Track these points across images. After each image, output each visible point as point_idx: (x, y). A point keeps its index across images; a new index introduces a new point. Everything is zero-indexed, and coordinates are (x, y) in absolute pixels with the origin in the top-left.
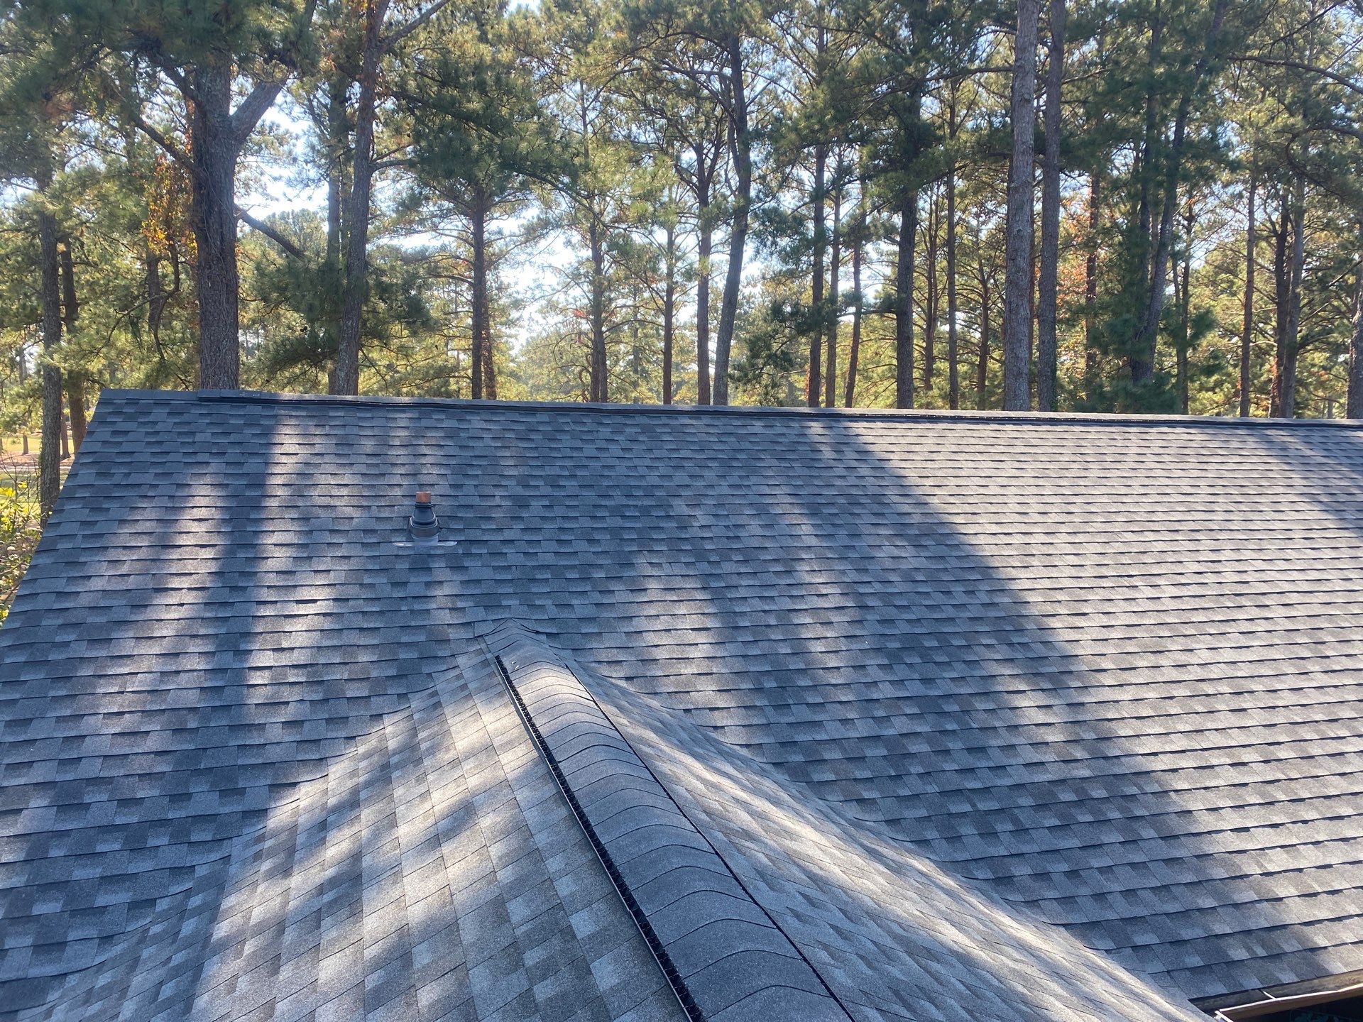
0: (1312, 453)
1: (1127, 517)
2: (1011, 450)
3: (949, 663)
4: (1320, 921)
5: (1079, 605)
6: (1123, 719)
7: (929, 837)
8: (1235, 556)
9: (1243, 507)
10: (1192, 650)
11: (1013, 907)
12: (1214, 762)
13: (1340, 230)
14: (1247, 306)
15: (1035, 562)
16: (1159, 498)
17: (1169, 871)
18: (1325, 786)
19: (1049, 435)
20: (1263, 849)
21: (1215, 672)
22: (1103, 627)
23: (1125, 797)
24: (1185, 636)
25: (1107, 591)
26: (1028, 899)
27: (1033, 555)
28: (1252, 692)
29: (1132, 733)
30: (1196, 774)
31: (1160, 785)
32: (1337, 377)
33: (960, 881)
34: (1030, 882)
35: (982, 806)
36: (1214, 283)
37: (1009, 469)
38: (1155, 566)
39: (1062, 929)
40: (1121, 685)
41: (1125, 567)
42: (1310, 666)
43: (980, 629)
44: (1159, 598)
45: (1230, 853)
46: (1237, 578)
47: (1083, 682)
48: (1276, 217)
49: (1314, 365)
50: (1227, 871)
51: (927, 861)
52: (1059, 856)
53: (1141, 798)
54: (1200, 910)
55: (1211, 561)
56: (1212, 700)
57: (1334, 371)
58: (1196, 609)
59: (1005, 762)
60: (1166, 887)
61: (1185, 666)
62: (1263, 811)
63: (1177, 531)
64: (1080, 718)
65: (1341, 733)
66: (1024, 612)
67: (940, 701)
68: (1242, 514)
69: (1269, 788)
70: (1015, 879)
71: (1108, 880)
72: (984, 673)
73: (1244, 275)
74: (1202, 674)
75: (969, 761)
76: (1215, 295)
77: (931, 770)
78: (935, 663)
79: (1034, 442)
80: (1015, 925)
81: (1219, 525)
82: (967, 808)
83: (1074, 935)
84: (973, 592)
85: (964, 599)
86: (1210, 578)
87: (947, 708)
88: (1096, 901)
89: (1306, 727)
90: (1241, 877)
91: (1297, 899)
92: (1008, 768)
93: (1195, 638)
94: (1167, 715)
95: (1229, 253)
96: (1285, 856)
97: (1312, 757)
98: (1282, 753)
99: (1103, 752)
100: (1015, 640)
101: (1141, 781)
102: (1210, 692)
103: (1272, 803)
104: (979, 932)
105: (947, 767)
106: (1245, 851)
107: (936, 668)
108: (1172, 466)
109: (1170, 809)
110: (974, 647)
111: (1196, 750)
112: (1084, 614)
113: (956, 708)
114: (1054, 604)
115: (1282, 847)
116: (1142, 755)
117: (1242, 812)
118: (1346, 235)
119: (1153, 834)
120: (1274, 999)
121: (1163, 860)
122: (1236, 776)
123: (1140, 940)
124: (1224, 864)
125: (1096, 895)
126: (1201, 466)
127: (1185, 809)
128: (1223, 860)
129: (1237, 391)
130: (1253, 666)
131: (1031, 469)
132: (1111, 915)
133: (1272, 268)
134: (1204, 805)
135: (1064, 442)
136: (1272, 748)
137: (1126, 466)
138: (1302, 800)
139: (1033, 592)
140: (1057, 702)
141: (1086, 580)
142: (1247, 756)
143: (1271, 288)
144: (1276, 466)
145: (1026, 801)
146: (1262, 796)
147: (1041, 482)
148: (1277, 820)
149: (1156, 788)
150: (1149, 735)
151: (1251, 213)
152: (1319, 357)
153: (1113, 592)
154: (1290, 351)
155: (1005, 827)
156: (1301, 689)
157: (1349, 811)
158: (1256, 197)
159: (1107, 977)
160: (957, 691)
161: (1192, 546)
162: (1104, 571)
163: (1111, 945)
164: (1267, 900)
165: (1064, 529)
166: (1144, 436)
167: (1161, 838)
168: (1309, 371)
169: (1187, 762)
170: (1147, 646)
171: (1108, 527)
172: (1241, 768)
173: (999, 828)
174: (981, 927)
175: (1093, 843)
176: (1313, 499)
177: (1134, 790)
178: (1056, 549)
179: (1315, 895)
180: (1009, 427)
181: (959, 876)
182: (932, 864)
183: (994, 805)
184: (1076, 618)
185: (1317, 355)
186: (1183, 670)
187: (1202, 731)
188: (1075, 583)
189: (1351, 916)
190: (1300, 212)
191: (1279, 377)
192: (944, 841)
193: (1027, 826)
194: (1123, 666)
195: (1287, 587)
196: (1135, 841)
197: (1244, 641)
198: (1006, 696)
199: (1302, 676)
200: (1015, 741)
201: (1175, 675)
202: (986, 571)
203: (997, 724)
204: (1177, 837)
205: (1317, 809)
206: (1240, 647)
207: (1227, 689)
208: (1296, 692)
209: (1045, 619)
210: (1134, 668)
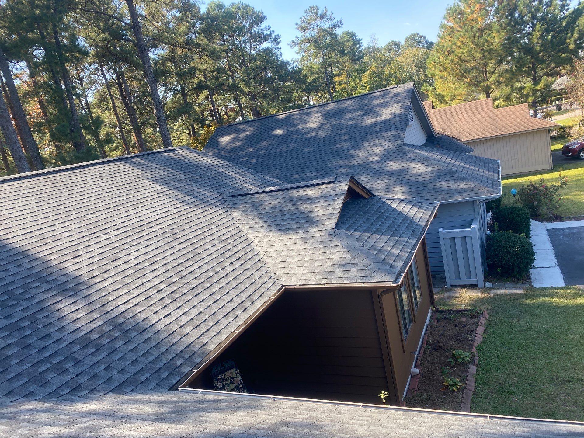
0: (152, 164)
1: (86, 209)
2: (19, 193)
3: (17, 303)
4: (203, 334)
5: (76, 252)
6: (110, 293)
7: (31, 390)
8: (135, 211)
9: (132, 191)
10: (129, 254)
11: (84, 398)
12: (150, 294)
13: (140, 81)
14: (116, 114)
15: (48, 241)
16: (97, 197)
17: (147, 345)
18: (191, 285)
19: (38, 182)
20: (177, 318)
21: (141, 259)
22: (90, 258)
23: (120, 324)
24: (125, 249)
25: (87, 242)
26: (90, 390)
27: (47, 238)
28: (157, 261)
29: (115, 297)
30: (145, 302)
31: (133, 313)
32: (159, 137)
33: (54, 401)
34: (89, 382)
35: (55, 362)
36: (100, 107)
37: (21, 202)
38: (104, 225)
39: (109, 394)
40: (105, 280)
41: (91, 230)
42: (174, 244)
43: (29, 281)
44: (110, 238)
45: (166, 326)
46: (139, 219)
47: (87, 285)
48: (115, 76)
49: (149, 134)
50: (167, 333)
51: (33, 402)
52: (99, 364)
53: (127, 322)
54: (162, 353)
55: (127, 216)
56: (143, 270)
57: (156, 135)
58: (126, 237)
59: (61, 336)
60: (147, 352)
61: (129, 261)
62: (173, 304)
63: (109, 208)
64: (91, 301)
65: (191, 264)
66: (50, 265)
67: (18, 323)
68: (133, 194)
69: (173, 294)
70: (82, 385)
71: (123, 362)
72: (38, 300)
73: (111, 102)
74: (136, 262)
75: (42, 344)
76: (103, 112)
77: (23, 358)
78: (10, 306)
79: (31, 186)
80: (85, 405)
81: (125, 201)
82: (48, 366)
83: (116, 393)
84: (20, 265)
85: (17, 270)
86: (128, 223)
87: (22, 325)
88: (121, 373)
89: (179, 266)
90: (173, 333)
91: (194, 330)
92: (63, 338)
93: (129, 249)
94: (127, 284)
95: (102, 93)
96: (185, 317)
97: (184, 276)
98: (173, 280)
99: (105, 310)
100: (49, 279)
101: (124, 315)
102: (141, 268)
103: (175, 300)
104: (65, 420)
105: (31, 352)
106: (171, 323)
107: (11, 309)
108: (99, 182)
109: (140, 320)
110: (29, 291)
111: (143, 293)
112: (79, 256)
113: (28, 323)
114: (64, 256)
115: (183, 314)
116: (122, 304)
117: (166, 308)
118: (142, 82)
119: (136, 334)
120: (196, 371)
121: (143, 342)
122: (160, 296)
123: (143, 379)
124: (165, 331)
125: (120, 370)
126: (111, 179)
127: (145, 318)
128: (165, 330)
129: (125, 149)
130: (154, 251)
131: (33, 200)
132: (129, 375)
133: (120, 97)
134: (152, 312)
135: (47, 183)
136: (170, 279)
137: (79, 187)
138: (185, 293)
139: (52, 254)
140: (78, 299)
141: (76, 241)
142: (162, 286)
143: (123, 106)
144: (140, 172)
145: (76, 348)
146: (171, 299)
147: (40, 204)
148: (179, 305)
149: (132, 315)
150: (122, 295)
151: (104, 76)
152: (150, 130)
153: (89, 242)
154: (138, 130)
155: (69, 365)
156: (173, 253)
157: (202, 290)
158: (104, 69)
159: (132, 402)
160: (25, 315)
161: (117, 212)
162: (83, 234)
163: (132, 387)
164: (184, 336)
165: (58, 222)
166: (83, 172)
167: (140, 334)
168: (148, 136)
169: (141, 299)
170: (111, 259)
171: (78, 215)
172: (161, 292)
173: (67, 366)
174: (66, 417)
175: (112, 350)
176: (156, 181)
177: (123, 320)
178: (57, 232)
179: (199, 325)
180: (15, 183)
181: (53, 399)
182: (36, 402)
183: (62, 358)
184: (76, 259)
185: (149, 130)
186: (128, 263)
187: (142, 284)
188: (71, 244)
189: (212, 327)
190: (123, 74)
191: (138, 140)
192: (40, 388)
193: (81, 359)
194: (103, 272)
195: (157, 217)
196: (130, 340)
197: (148, 243)
198: (52, 306)
199: (172, 249)
200: (63, 324)
201: (126, 266)
202: (24, 254)
203: (52, 321)
204: (145, 330)
205: (191, 294)
206: (147, 246)
207: (147, 264)
208: (172, 255)
209: (61, 264)
210: (108, 270)
